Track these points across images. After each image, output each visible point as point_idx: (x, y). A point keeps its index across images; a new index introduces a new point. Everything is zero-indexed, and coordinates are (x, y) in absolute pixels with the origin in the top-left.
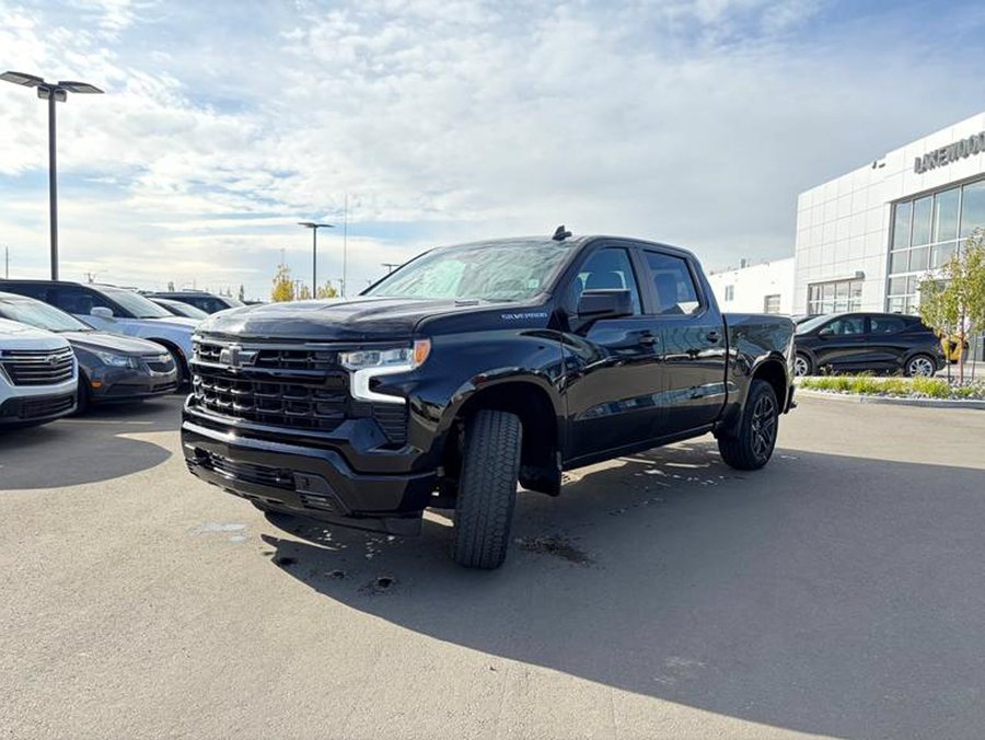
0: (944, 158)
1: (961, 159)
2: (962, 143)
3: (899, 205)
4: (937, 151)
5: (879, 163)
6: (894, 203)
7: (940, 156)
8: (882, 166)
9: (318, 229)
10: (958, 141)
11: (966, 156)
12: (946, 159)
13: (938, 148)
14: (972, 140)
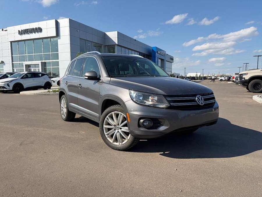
0: (27, 32)
1: (33, 33)
2: (33, 29)
4: (25, 30)
5: (4, 29)
6: (11, 42)
7: (26, 31)
8: (5, 31)
10: (32, 28)
11: (35, 32)
12: (28, 32)
13: (25, 29)
14: (36, 28)
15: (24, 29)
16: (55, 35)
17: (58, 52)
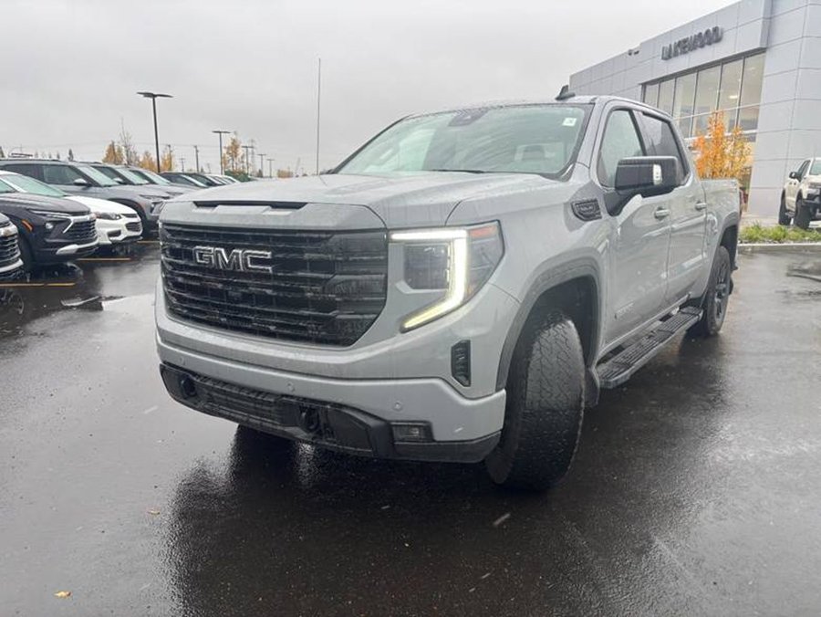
0: (686, 47)
1: (699, 49)
3: (648, 87)
4: (680, 42)
6: (644, 85)
7: (682, 44)
8: (637, 53)
9: (156, 99)
10: (697, 33)
11: (702, 46)
12: (687, 49)
13: (681, 39)
14: (707, 32)
15: (677, 41)
16: (757, 46)
17: (759, 101)
